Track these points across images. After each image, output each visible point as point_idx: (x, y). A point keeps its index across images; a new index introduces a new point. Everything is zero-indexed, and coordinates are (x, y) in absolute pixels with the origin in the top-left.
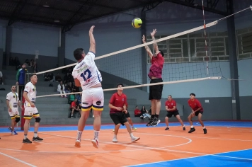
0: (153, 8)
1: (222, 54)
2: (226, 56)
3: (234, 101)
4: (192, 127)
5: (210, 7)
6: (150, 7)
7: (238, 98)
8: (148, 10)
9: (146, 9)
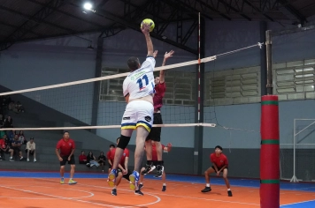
0: (114, 34)
1: (188, 97)
2: (192, 100)
3: (196, 153)
4: (208, 185)
5: (179, 42)
6: (110, 33)
7: (201, 150)
8: (107, 36)
9: (104, 35)
